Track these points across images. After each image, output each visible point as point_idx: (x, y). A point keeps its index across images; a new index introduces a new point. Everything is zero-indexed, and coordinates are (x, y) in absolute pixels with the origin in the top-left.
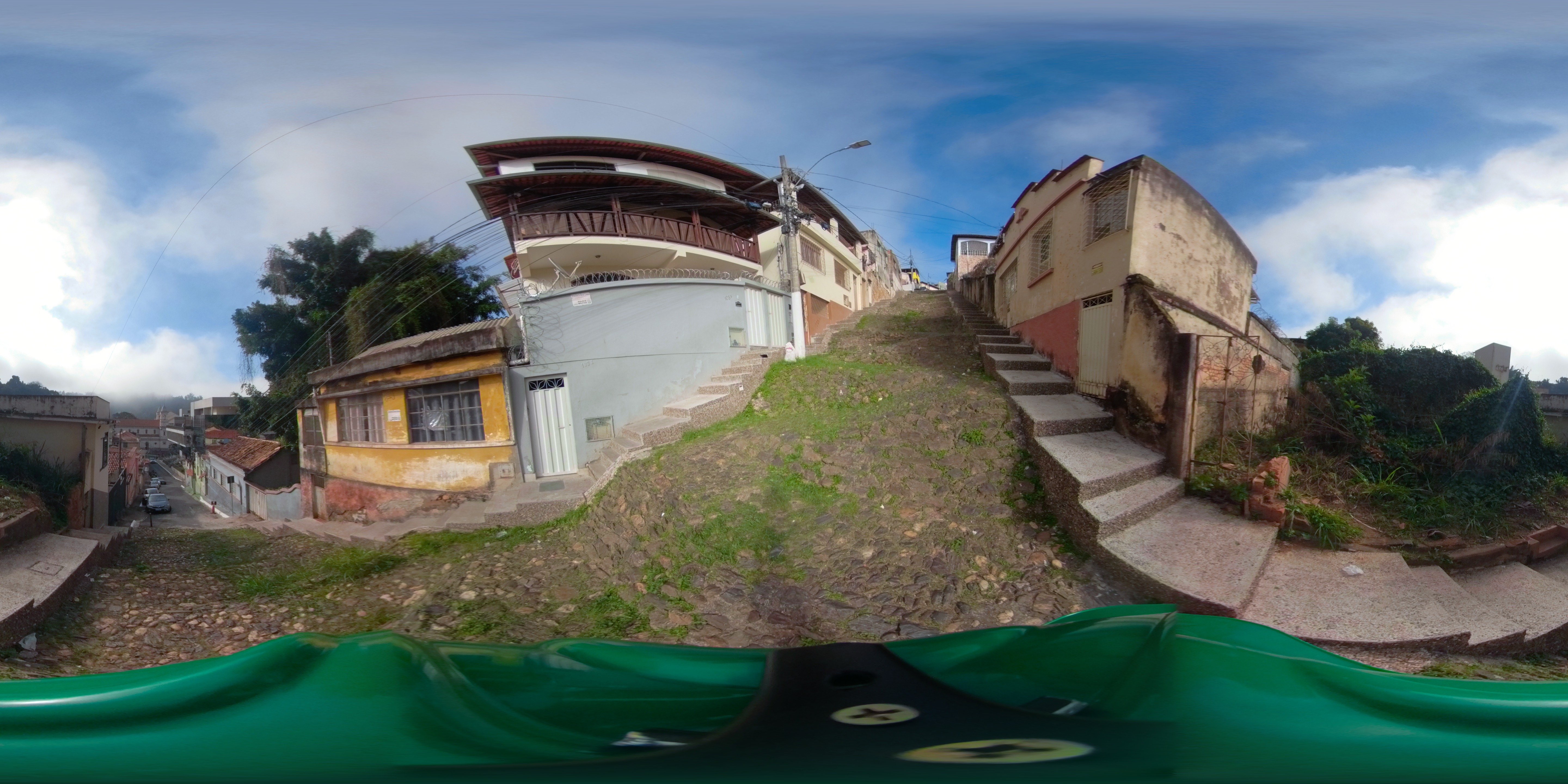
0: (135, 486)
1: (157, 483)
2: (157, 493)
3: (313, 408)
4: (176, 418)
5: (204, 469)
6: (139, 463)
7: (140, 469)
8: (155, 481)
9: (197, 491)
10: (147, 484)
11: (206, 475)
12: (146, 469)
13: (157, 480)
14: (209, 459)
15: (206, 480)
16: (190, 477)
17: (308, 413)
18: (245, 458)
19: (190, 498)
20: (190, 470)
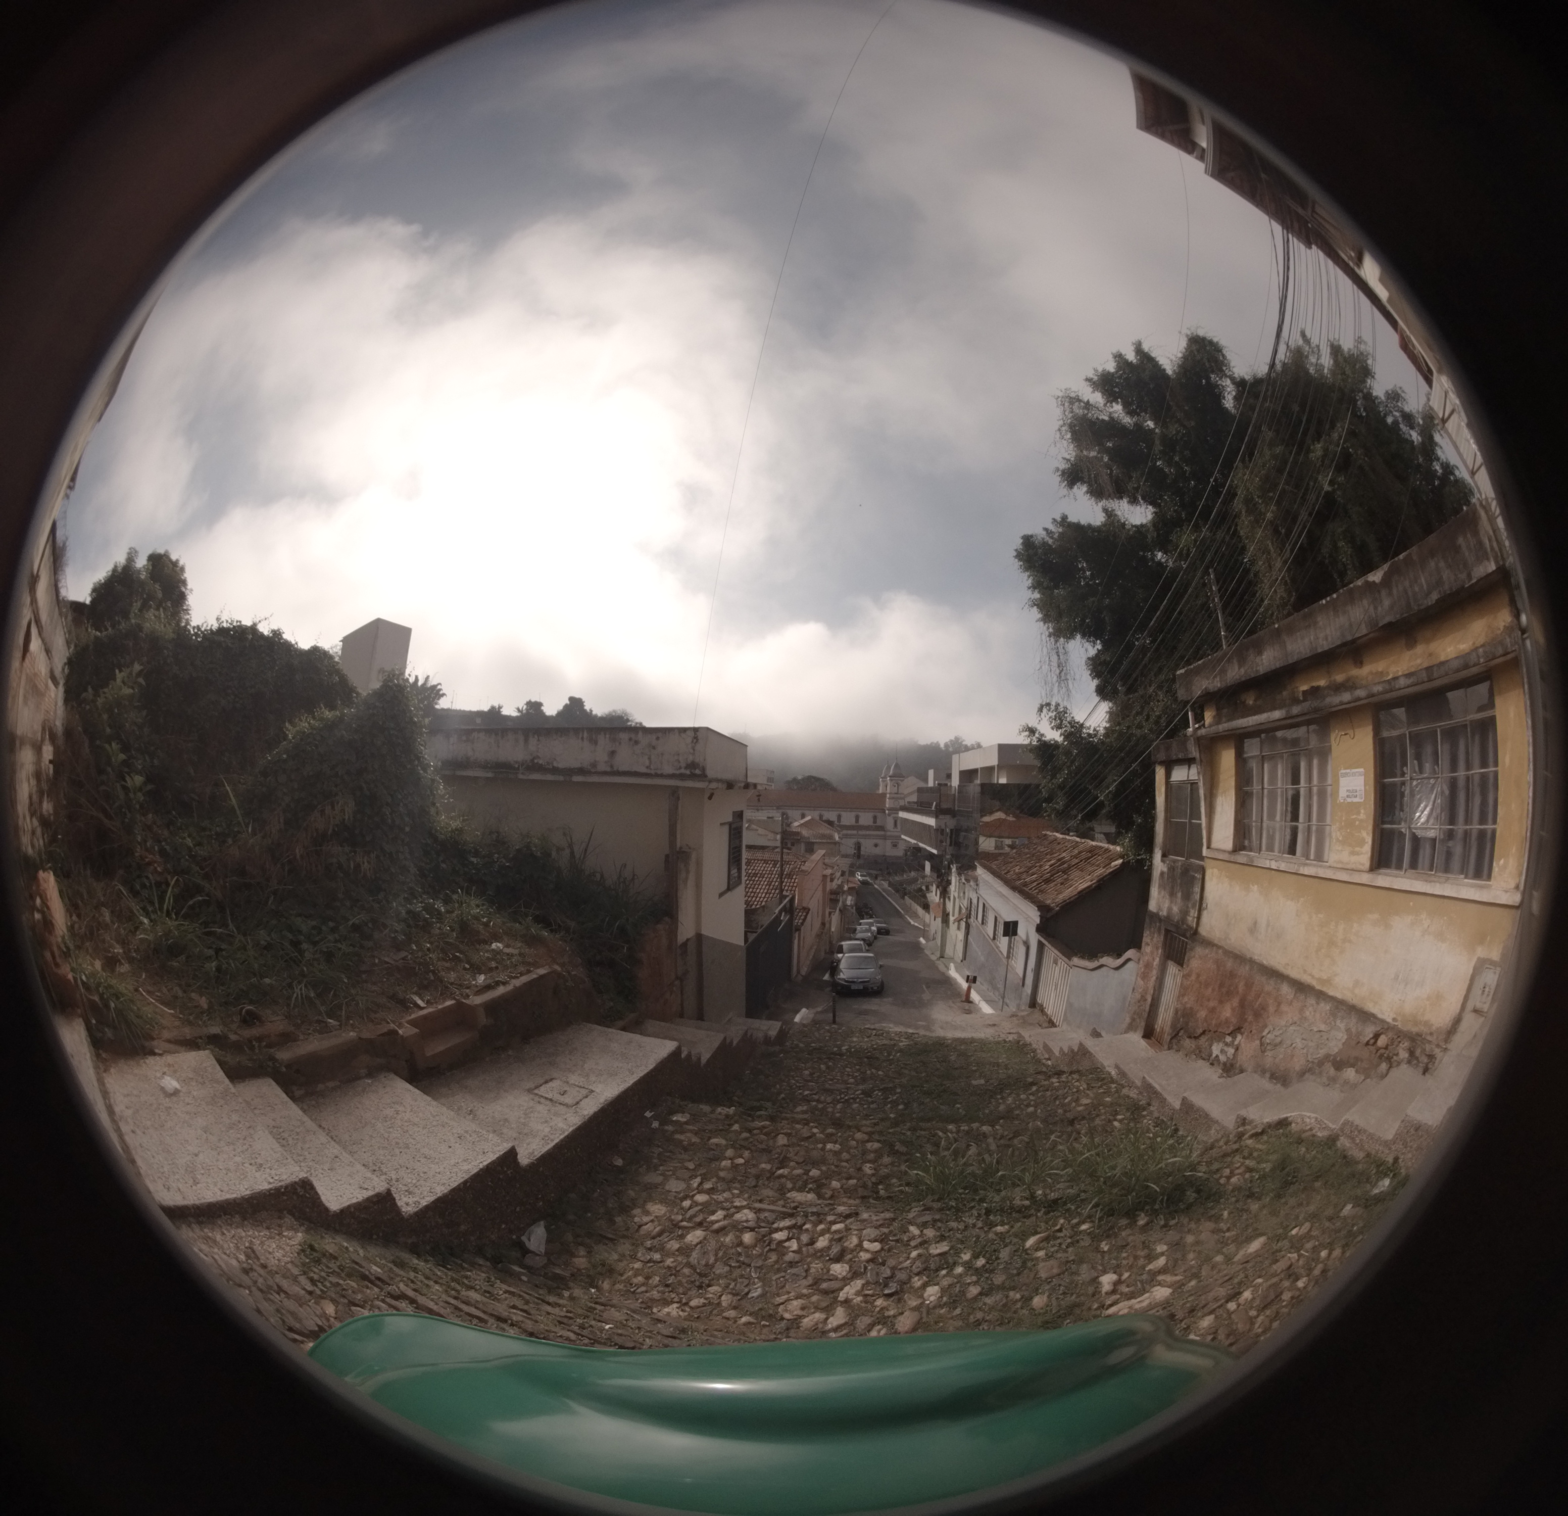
0: (819, 936)
1: (869, 930)
2: (861, 951)
3: (1189, 761)
4: (920, 790)
5: (965, 903)
6: (834, 885)
7: (833, 897)
8: (867, 927)
9: (949, 951)
10: (849, 932)
11: (969, 916)
12: (850, 900)
13: (871, 924)
14: (976, 880)
15: (968, 926)
16: (939, 920)
17: (1179, 774)
18: (1047, 881)
19: (932, 966)
20: (939, 904)
